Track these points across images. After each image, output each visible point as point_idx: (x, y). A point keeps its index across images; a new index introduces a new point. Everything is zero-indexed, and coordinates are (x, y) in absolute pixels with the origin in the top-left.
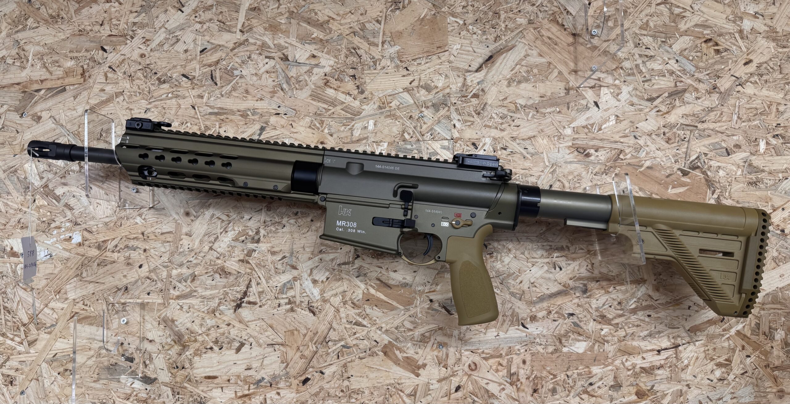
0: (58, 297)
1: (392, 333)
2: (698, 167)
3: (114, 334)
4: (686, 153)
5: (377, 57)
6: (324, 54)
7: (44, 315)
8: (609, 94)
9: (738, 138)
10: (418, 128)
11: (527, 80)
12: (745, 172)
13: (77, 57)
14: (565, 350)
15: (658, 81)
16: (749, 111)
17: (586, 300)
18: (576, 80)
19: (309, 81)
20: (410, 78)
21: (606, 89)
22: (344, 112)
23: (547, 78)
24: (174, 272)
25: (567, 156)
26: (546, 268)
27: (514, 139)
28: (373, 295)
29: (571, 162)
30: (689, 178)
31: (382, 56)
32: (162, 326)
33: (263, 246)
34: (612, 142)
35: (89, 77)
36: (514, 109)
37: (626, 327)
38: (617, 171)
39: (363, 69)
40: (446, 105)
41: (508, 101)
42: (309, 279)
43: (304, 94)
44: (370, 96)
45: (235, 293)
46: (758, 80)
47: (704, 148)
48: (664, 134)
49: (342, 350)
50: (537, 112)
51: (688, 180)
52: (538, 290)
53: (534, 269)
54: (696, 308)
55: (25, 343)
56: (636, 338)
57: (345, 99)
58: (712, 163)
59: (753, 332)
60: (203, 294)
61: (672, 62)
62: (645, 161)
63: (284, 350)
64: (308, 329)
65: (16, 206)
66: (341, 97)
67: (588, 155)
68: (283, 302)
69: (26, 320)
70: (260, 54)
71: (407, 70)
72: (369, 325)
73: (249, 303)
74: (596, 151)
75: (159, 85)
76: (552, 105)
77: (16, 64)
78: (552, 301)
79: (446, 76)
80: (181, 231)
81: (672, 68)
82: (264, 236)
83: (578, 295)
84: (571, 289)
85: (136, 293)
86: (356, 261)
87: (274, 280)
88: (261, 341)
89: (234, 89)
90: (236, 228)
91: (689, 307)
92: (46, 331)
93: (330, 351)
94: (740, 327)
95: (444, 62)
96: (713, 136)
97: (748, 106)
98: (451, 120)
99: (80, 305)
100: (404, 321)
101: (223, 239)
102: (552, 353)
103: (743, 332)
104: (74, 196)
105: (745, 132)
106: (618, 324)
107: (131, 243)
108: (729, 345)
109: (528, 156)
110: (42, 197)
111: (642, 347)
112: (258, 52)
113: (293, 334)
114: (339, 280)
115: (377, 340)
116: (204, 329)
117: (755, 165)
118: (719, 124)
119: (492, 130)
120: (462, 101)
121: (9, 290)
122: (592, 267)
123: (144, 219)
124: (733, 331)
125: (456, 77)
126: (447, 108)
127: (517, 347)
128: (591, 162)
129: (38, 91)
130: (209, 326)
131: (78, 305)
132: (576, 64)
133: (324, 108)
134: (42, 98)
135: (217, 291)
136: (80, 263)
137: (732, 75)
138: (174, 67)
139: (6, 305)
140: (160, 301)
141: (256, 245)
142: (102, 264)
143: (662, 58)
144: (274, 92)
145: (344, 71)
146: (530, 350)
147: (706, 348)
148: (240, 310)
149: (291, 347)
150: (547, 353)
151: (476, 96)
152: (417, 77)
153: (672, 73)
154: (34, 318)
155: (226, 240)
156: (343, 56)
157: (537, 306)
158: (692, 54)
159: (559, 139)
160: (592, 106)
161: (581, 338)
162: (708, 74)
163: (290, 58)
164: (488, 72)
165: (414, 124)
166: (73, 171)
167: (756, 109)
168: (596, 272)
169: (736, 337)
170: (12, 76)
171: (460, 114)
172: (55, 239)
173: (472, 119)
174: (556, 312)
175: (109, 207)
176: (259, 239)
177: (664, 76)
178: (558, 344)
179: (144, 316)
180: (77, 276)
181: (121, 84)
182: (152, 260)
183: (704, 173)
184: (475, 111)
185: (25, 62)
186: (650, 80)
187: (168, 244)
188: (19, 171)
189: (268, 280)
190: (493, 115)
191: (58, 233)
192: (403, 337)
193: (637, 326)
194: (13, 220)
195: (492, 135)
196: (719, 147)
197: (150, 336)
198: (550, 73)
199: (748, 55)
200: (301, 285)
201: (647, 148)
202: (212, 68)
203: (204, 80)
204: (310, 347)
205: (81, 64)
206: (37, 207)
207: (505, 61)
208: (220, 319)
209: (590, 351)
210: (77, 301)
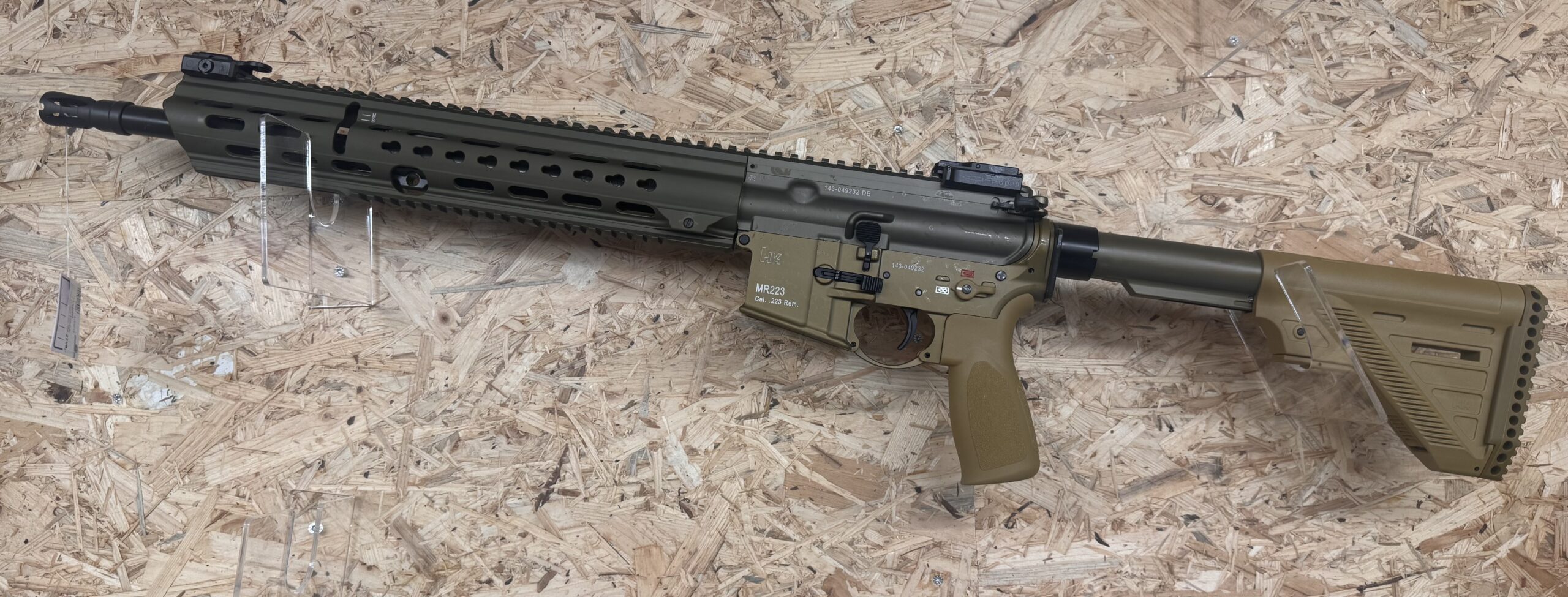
0: (187, 480)
1: (843, 552)
2: (1434, 233)
3: (297, 555)
4: (1411, 206)
5: (812, 17)
6: (709, 11)
7: (160, 516)
8: (1262, 91)
9: (1511, 177)
10: (893, 155)
11: (1103, 62)
12: (1524, 243)
13: (226, 13)
14: (1180, 586)
15: (1357, 67)
16: (1530, 126)
17: (1219, 489)
18: (1199, 63)
19: (680, 64)
20: (877, 58)
21: (1255, 81)
22: (748, 123)
23: (1143, 59)
24: (418, 432)
25: (1182, 211)
26: (1142, 427)
27: (1079, 175)
28: (805, 479)
29: (1189, 222)
30: (1417, 254)
31: (824, 16)
32: (392, 539)
33: (592, 383)
34: (1267, 184)
35: (251, 51)
36: (1079, 118)
37: (1297, 543)
38: (1280, 241)
39: (785, 41)
40: (947, 109)
41: (1068, 102)
42: (680, 445)
43: (671, 89)
44: (798, 91)
45: (537, 473)
46: (1547, 66)
47: (1444, 196)
48: (1368, 168)
49: (744, 584)
50: (1124, 123)
51: (1415, 258)
52: (1127, 470)
53: (1119, 429)
54: (1431, 505)
55: (123, 572)
56: (1316, 563)
57: (751, 98)
58: (1461, 225)
59: (1542, 550)
60: (474, 474)
61: (1383, 30)
62: (1332, 220)
63: (632, 584)
64: (678, 544)
65: (105, 302)
66: (744, 93)
67: (1223, 208)
68: (629, 490)
69: (123, 526)
70: (586, 10)
71: (872, 41)
72: (797, 538)
73: (565, 492)
74: (1239, 200)
75: (388, 67)
76: (1153, 112)
77: (107, 24)
78: (1155, 491)
79: (947, 53)
80: (431, 351)
81: (1382, 42)
82: (593, 361)
83: (1204, 479)
84: (1192, 468)
85: (342, 474)
86: (772, 412)
87: (612, 448)
88: (587, 567)
89: (536, 77)
90: (539, 347)
91: (1419, 504)
92: (164, 547)
93: (721, 587)
94: (1516, 542)
95: (943, 26)
96: (1463, 174)
97: (1529, 116)
98: (957, 140)
99: (231, 496)
100: (865, 529)
101: (514, 367)
102: (1154, 593)
103: (1522, 553)
104: (220, 284)
105: (1524, 165)
106: (1281, 536)
107: (333, 376)
108: (1497, 577)
109: (1107, 209)
110: (157, 284)
111: (1328, 581)
112: (581, 6)
113: (648, 553)
114: (739, 448)
115: (814, 566)
116: (475, 544)
117: (1543, 230)
118: (1473, 150)
119: (1037, 159)
120: (977, 102)
121: (91, 467)
122: (1232, 425)
123: (359, 328)
124: (1503, 551)
125: (968, 57)
126: (948, 117)
127: (1086, 582)
128: (1229, 223)
129: (150, 77)
130: (486, 537)
131: (226, 496)
132: (1198, 33)
133: (710, 115)
134: (158, 90)
135: (502, 469)
136: (231, 414)
137: (1498, 56)
138: (419, 32)
139: (84, 495)
140: (390, 489)
141: (577, 379)
142: (275, 416)
143: (1363, 22)
144: (612, 85)
145: (749, 44)
146: (1112, 587)
147: (1453, 584)
148: (546, 505)
149: (645, 579)
150: (1145, 593)
151: (1004, 92)
152: (889, 56)
153: (1382, 51)
154: (140, 522)
155: (518, 372)
156: (746, 15)
157: (1126, 502)
158: (1421, 14)
159: (1167, 176)
160: (1229, 114)
161: (1210, 563)
162: (1451, 54)
163: (643, 18)
164: (1027, 46)
165: (884, 147)
166: (219, 235)
167: (1545, 121)
168: (1239, 435)
169: (1511, 563)
170: (99, 48)
171: (973, 128)
172: (182, 367)
173: (997, 137)
174: (1163, 514)
175: (289, 305)
176: (583, 369)
177: (1368, 57)
178: (1165, 574)
179: (358, 518)
180: (225, 439)
181: (313, 65)
182: (373, 407)
183: (1446, 244)
184: (1003, 122)
185: (124, 22)
186: (1340, 64)
187: (405, 377)
188: (111, 234)
189: (601, 446)
190: (1039, 129)
191: (187, 355)
192: (863, 560)
193: (1319, 540)
194: (99, 329)
195: (1037, 167)
196: (1473, 193)
197: (369, 558)
198: (1148, 49)
199: (1527, 17)
200: (665, 458)
201: (1334, 196)
202: (493, 36)
203: (477, 58)
204: (683, 580)
205: (235, 26)
206: (148, 304)
207: (1061, 25)
208: (506, 523)
209: (1228, 589)
210: (225, 488)
